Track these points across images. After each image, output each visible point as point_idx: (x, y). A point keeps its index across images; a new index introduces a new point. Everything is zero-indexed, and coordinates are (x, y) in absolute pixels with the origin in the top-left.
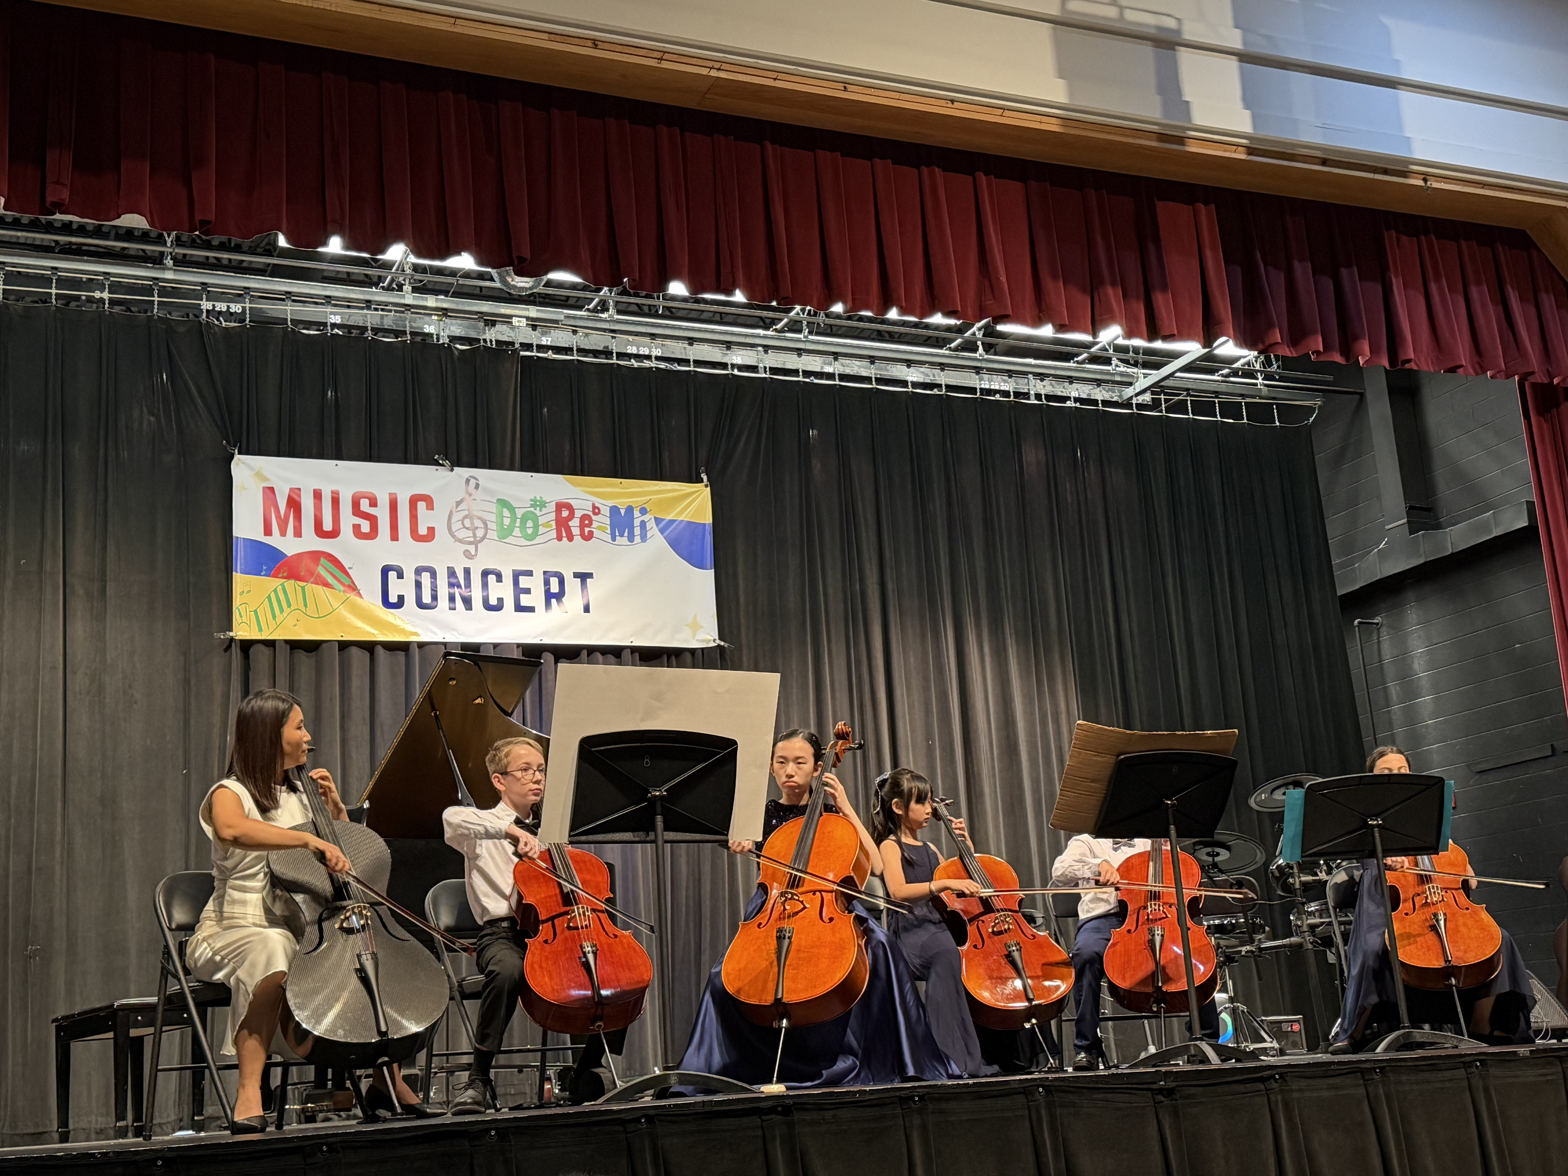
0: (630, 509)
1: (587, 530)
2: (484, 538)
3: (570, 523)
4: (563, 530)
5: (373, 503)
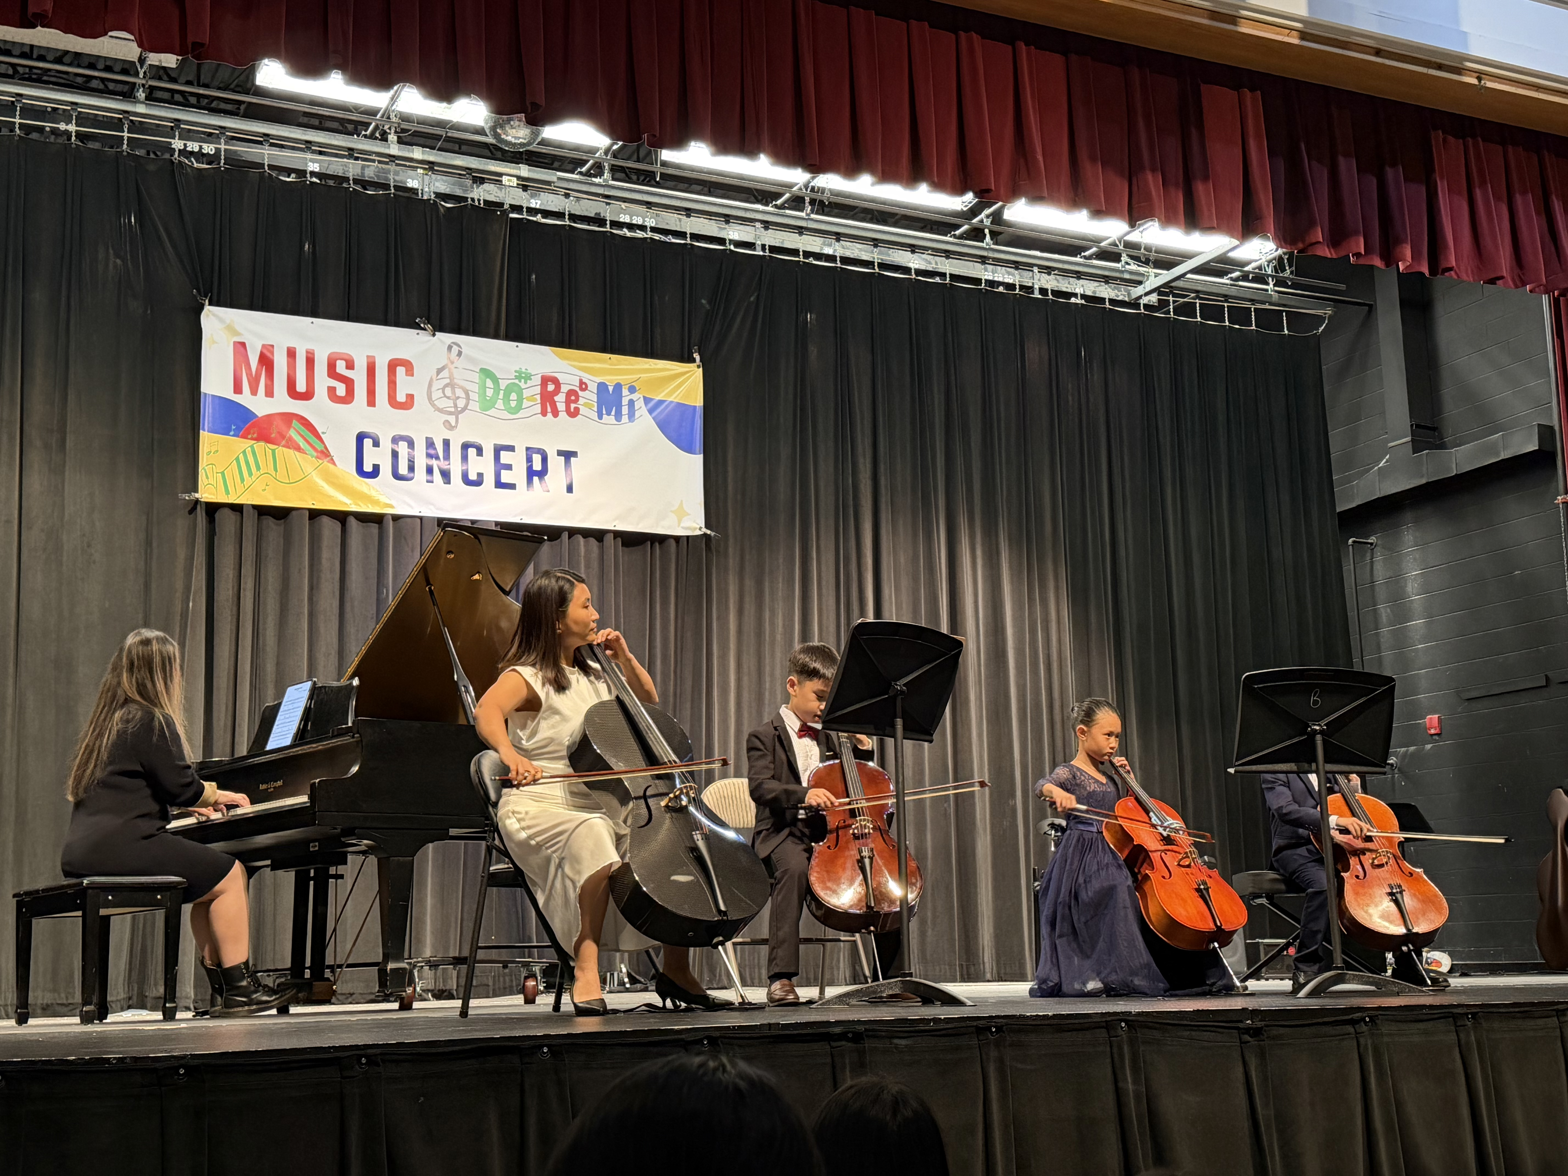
0: (618, 387)
1: (573, 406)
2: (465, 409)
3: (556, 398)
4: (548, 405)
5: (350, 365)
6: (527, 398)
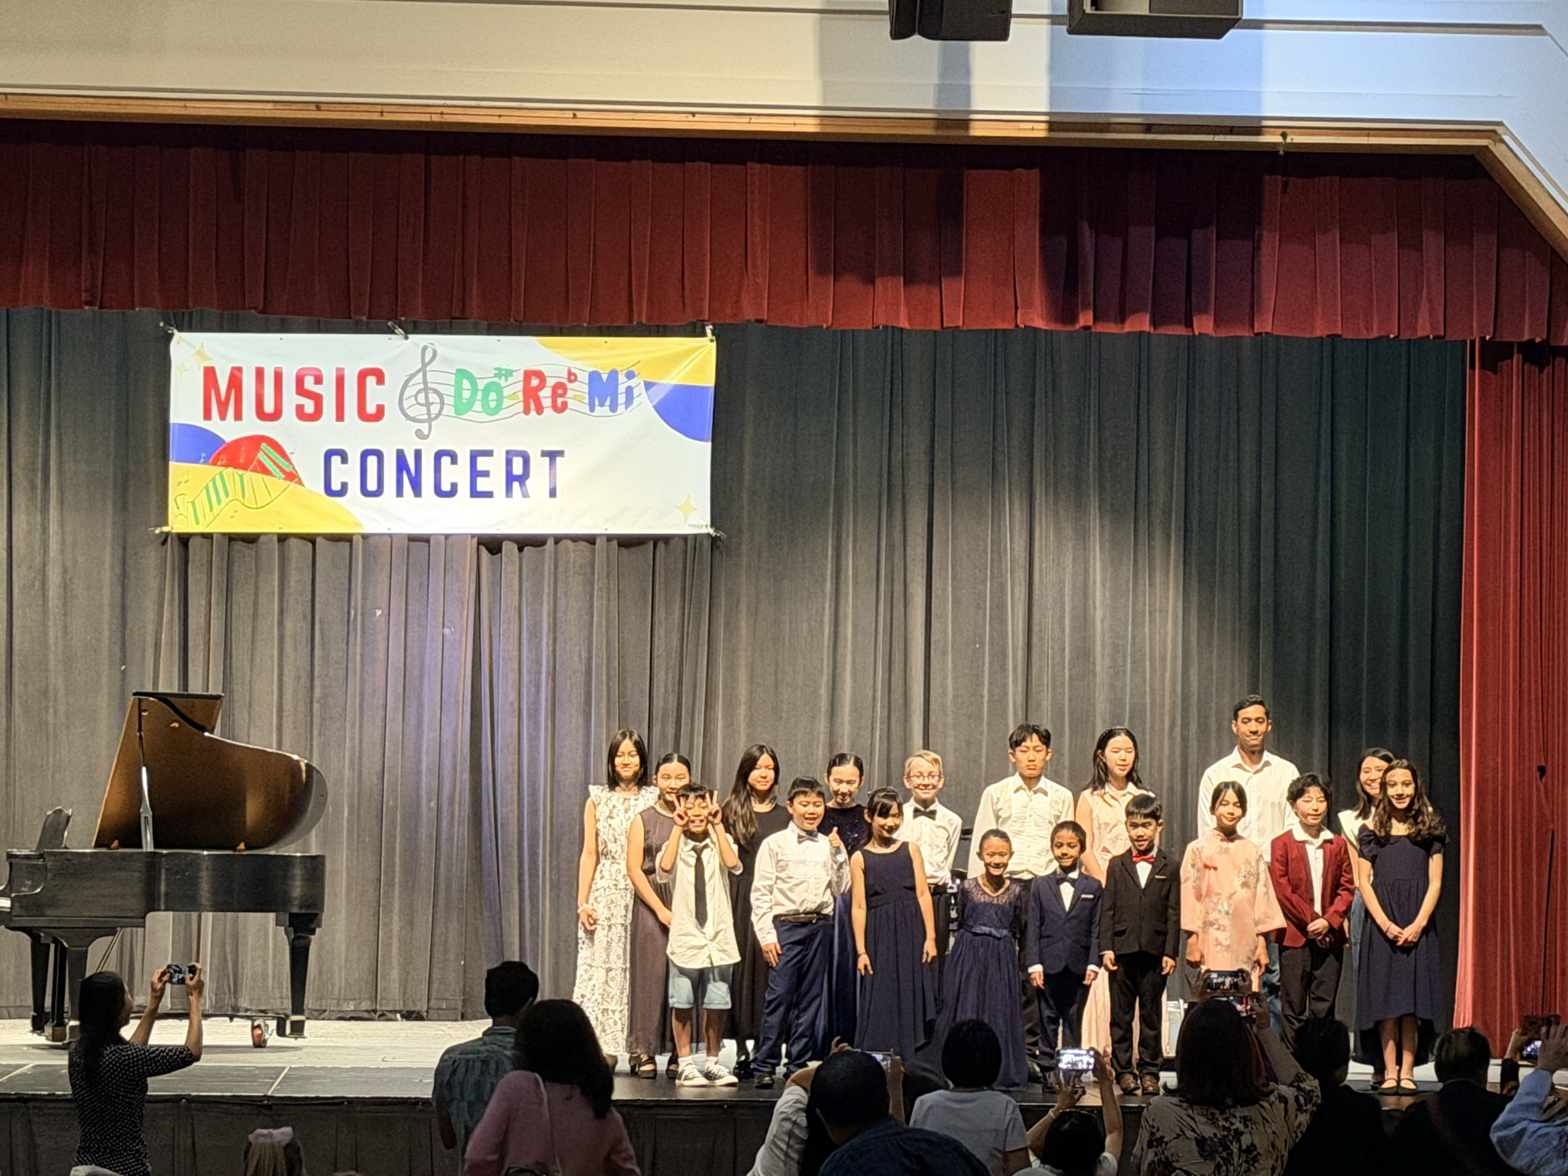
0: (613, 375)
1: (560, 400)
2: (439, 414)
3: (541, 394)
4: (532, 401)
5: (318, 380)
6: (508, 397)
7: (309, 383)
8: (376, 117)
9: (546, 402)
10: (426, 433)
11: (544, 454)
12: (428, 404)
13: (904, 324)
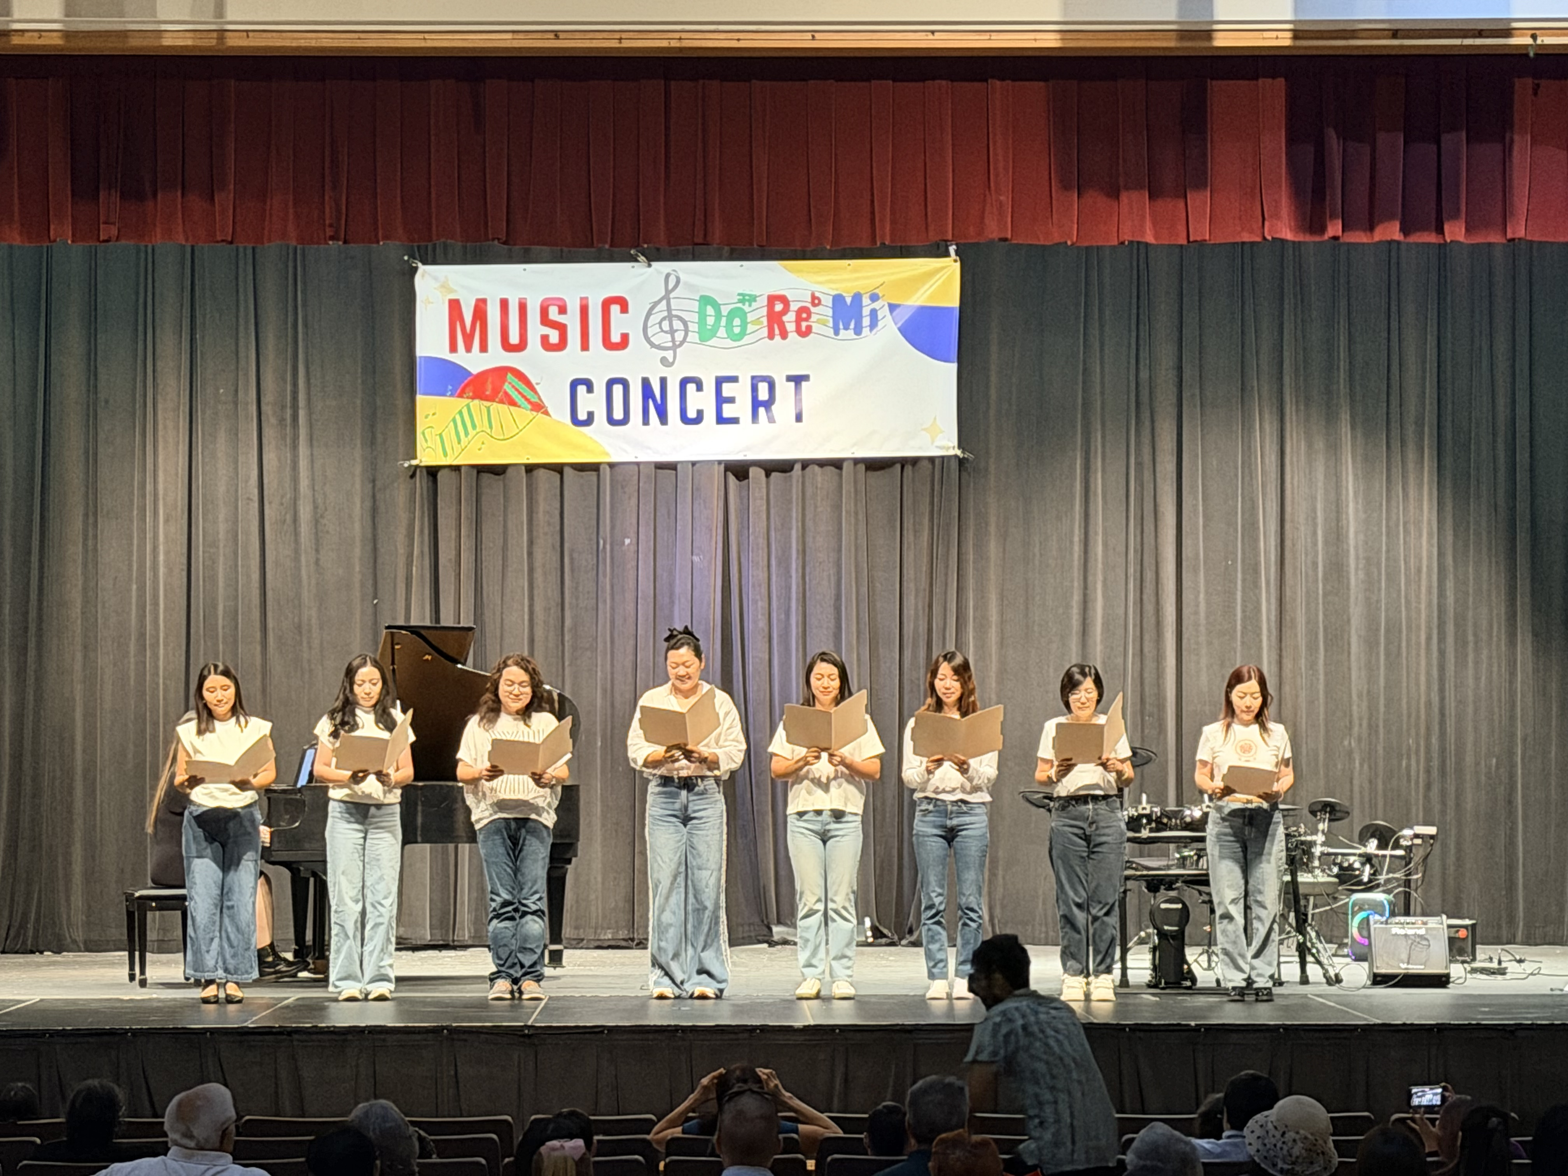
0: (857, 297)
1: (804, 325)
2: (684, 341)
3: (785, 318)
4: (776, 327)
5: (563, 310)
6: (752, 322)
7: (553, 314)
8: (614, 44)
9: (791, 327)
10: (671, 360)
11: (789, 378)
12: (672, 332)
13: (1150, 238)
